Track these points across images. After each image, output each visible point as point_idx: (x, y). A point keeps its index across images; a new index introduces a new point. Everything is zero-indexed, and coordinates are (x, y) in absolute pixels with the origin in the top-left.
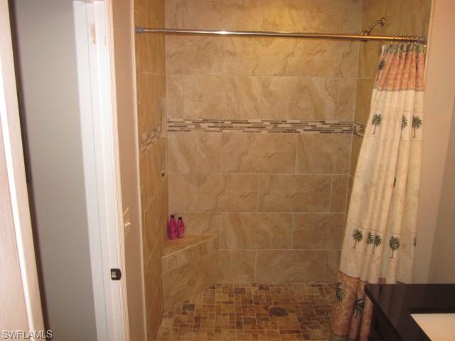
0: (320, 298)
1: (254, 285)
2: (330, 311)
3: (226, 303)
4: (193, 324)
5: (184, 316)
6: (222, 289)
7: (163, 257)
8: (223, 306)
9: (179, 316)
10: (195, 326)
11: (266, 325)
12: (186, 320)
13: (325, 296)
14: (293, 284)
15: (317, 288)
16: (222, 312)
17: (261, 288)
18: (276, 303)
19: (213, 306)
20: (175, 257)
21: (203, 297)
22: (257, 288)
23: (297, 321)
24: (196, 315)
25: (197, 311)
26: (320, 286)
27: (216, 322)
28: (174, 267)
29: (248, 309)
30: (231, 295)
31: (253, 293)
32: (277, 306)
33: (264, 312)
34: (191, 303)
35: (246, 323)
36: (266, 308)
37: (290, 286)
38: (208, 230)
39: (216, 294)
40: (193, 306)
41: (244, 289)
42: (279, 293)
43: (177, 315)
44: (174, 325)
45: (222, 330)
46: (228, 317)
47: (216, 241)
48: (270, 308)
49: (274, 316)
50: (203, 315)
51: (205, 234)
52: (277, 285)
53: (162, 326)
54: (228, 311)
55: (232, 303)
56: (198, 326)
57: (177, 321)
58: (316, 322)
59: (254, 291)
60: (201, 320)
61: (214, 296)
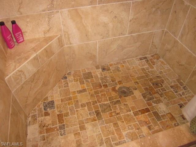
0: (150, 69)
1: (97, 67)
2: (163, 82)
3: (80, 92)
4: (58, 125)
5: (48, 117)
6: (72, 77)
7: (6, 78)
8: (79, 96)
9: (43, 118)
10: (60, 128)
11: (121, 109)
12: (50, 122)
13: (154, 68)
14: (126, 60)
15: (144, 60)
16: (80, 104)
17: (104, 69)
18: (120, 82)
19: (70, 99)
20: (21, 71)
21: (59, 90)
22: (101, 70)
23: (142, 97)
24: (58, 113)
25: (57, 108)
26: (146, 58)
27: (78, 118)
28: (24, 80)
29: (100, 95)
30: (81, 83)
31: (99, 76)
32: (121, 85)
33: (114, 94)
34: (50, 99)
35: (104, 111)
36: (114, 89)
37: (124, 62)
38: (49, 31)
39: (70, 84)
40: (52, 102)
41: (90, 73)
42: (119, 71)
43: (40, 118)
44: (41, 133)
45: (86, 126)
46: (86, 108)
47: (60, 40)
48: (117, 89)
49: (123, 97)
50: (64, 112)
51: (48, 35)
52: (115, 64)
53: (28, 137)
54: (84, 101)
55: (84, 90)
56: (62, 127)
57: (42, 126)
58: (156, 95)
59: (98, 73)
60: (64, 118)
61: (68, 86)
